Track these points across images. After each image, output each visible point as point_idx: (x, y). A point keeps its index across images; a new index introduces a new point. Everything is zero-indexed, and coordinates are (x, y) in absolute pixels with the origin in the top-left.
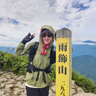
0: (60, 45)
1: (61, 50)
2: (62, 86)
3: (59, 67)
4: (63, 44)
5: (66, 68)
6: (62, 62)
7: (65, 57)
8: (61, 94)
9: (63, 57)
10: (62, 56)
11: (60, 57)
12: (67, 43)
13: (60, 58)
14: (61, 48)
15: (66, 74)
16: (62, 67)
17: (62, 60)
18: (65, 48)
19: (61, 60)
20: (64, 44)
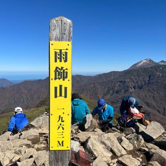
0: (56, 53)
1: (58, 60)
2: (60, 116)
3: (56, 88)
4: (61, 50)
5: (66, 88)
6: (59, 79)
7: (65, 71)
8: (59, 127)
9: (62, 71)
10: (59, 71)
11: (57, 71)
12: (67, 49)
13: (57, 73)
14: (59, 56)
15: (66, 97)
16: (61, 86)
17: (60, 77)
18: (64, 57)
19: (59, 75)
20: (63, 51)
